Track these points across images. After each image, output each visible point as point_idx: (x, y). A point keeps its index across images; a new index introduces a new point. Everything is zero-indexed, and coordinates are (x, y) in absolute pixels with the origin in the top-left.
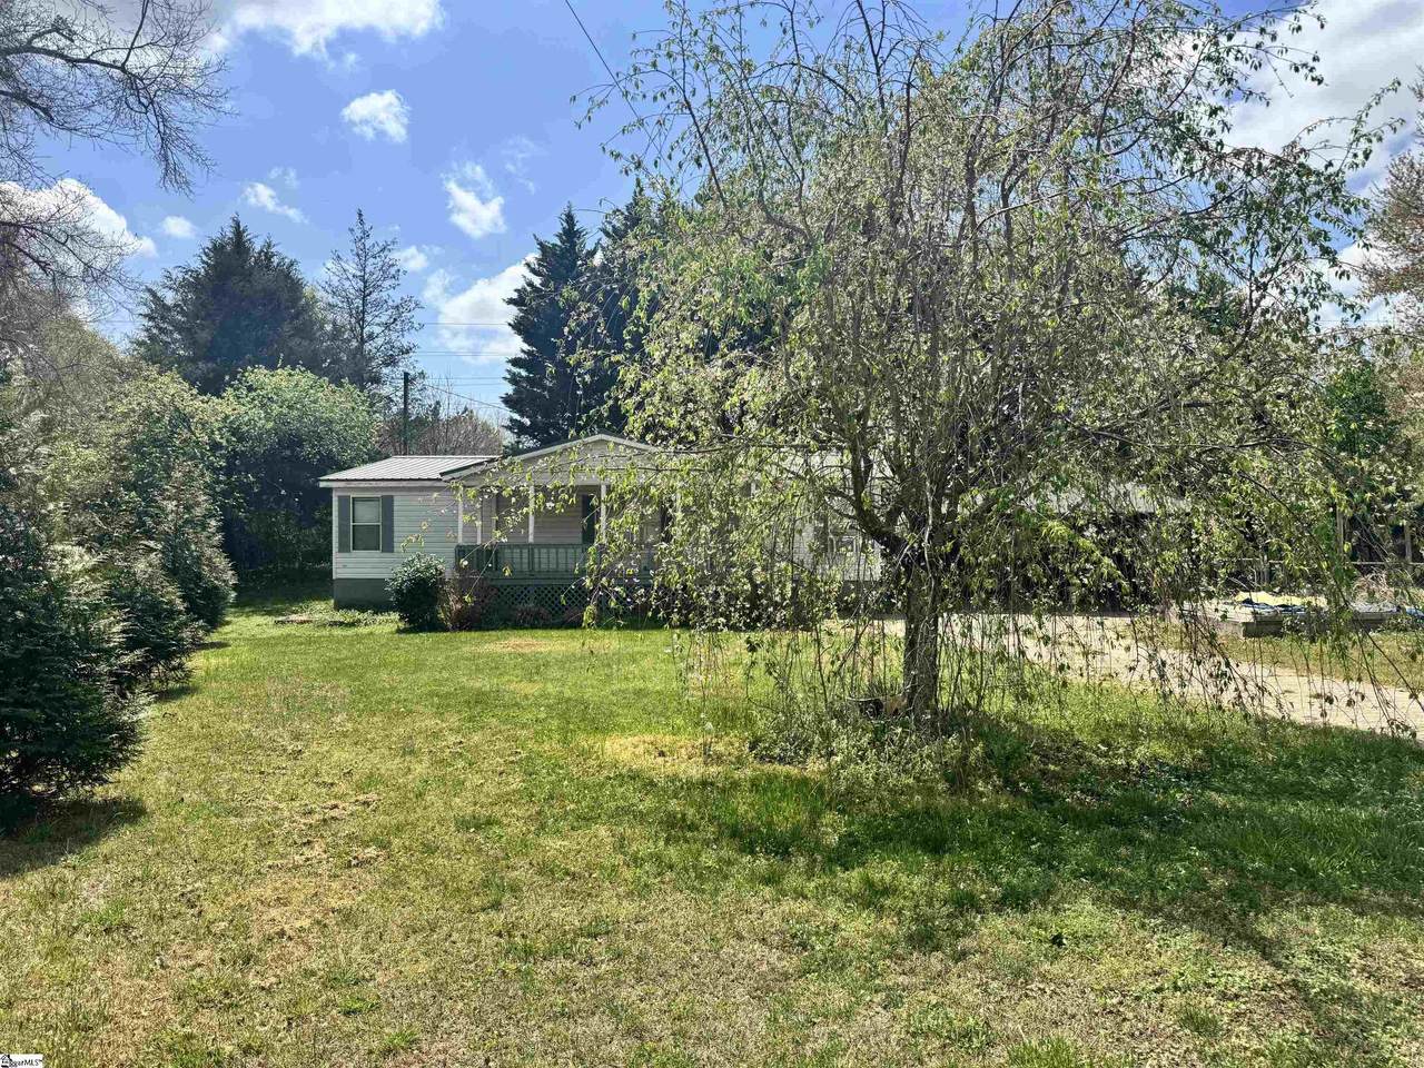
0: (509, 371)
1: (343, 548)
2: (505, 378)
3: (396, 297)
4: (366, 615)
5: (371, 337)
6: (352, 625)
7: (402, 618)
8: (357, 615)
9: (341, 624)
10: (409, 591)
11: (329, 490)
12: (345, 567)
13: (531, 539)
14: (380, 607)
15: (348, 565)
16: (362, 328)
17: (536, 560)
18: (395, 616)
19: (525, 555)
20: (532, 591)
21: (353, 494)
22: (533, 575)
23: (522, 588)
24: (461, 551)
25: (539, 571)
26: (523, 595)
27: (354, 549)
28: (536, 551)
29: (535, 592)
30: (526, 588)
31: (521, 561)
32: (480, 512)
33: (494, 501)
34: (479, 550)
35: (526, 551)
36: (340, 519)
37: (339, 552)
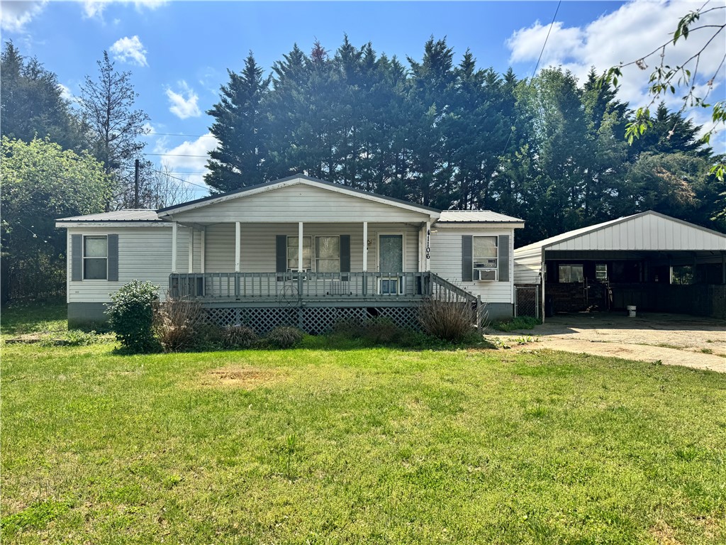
0: (209, 161)
1: (76, 278)
2: (206, 166)
3: (131, 110)
4: (89, 335)
5: (114, 137)
6: (76, 344)
7: (119, 339)
8: (82, 335)
9: (65, 343)
10: (125, 314)
11: (65, 230)
12: (77, 293)
13: (237, 269)
14: (102, 328)
15: (79, 292)
16: (107, 131)
17: (242, 288)
18: (113, 335)
19: (232, 283)
20: (238, 313)
21: (84, 234)
22: (239, 299)
23: (229, 311)
24: (174, 279)
25: (245, 296)
26: (229, 317)
27: (85, 278)
28: (242, 279)
29: (241, 314)
30: (232, 311)
31: (229, 288)
32: (191, 248)
33: (203, 239)
34: (191, 278)
35: (232, 279)
36: (73, 254)
37: (73, 280)
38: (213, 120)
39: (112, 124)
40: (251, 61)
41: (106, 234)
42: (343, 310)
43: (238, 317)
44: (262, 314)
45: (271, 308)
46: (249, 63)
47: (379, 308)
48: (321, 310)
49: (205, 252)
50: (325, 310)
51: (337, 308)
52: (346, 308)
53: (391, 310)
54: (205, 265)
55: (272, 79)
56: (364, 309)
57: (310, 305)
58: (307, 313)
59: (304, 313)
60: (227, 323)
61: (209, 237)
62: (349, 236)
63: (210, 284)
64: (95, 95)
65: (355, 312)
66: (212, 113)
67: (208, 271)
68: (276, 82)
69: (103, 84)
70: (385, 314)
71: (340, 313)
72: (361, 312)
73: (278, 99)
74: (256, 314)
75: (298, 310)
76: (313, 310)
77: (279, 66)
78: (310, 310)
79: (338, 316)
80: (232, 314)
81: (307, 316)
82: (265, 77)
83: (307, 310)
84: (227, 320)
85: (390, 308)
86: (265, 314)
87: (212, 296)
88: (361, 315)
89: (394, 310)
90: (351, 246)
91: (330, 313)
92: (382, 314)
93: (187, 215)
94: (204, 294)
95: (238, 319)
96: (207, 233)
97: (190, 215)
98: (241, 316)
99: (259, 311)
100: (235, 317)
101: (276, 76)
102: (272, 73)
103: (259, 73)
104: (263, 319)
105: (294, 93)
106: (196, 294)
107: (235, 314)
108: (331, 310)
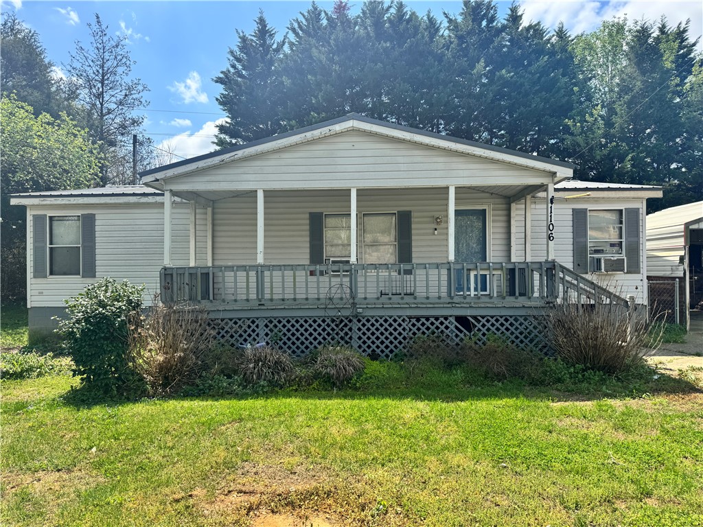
1: (39, 273)
5: (109, 111)
10: (84, 334)
12: (41, 294)
13: (260, 260)
15: (44, 292)
17: (267, 285)
19: (253, 279)
20: (262, 325)
21: (50, 213)
22: (263, 305)
23: (249, 322)
24: (168, 275)
25: (271, 300)
26: (249, 331)
27: (51, 273)
28: (267, 273)
29: (266, 326)
30: (253, 322)
31: (248, 285)
32: (192, 230)
33: (210, 218)
34: (192, 273)
35: (253, 274)
36: (35, 241)
37: (35, 277)
38: (220, 89)
39: (106, 97)
40: (262, 21)
41: (79, 213)
42: (418, 320)
43: (262, 331)
44: (297, 326)
45: (310, 317)
46: (260, 24)
47: (475, 318)
48: (386, 321)
49: (213, 237)
50: (391, 321)
51: (410, 318)
52: (423, 317)
53: (493, 321)
54: (213, 254)
55: (287, 40)
56: (450, 318)
57: (369, 313)
58: (364, 325)
59: (360, 325)
60: (245, 340)
61: (218, 216)
62: (410, 212)
63: (220, 279)
64: (87, 64)
65: (437, 323)
66: (219, 80)
67: (217, 263)
68: (291, 44)
69: (96, 51)
70: (484, 326)
71: (414, 325)
72: (446, 323)
73: (295, 61)
74: (289, 326)
75: (350, 321)
76: (373, 321)
77: (296, 25)
78: (368, 321)
79: (410, 330)
80: (253, 326)
81: (364, 329)
82: (278, 38)
83: (364, 321)
84: (245, 336)
85: (492, 317)
86: (302, 326)
87: (224, 301)
88: (447, 328)
89: (497, 320)
90: (413, 226)
91: (400, 325)
92: (479, 326)
93: (185, 180)
94: (211, 298)
95: (262, 334)
96: (216, 210)
97: (190, 179)
98: (267, 330)
99: (293, 322)
100: (257, 330)
101: (292, 37)
102: (287, 33)
103: (271, 35)
104: (298, 334)
105: (315, 52)
106: (199, 298)
107: (257, 326)
108: (400, 321)
